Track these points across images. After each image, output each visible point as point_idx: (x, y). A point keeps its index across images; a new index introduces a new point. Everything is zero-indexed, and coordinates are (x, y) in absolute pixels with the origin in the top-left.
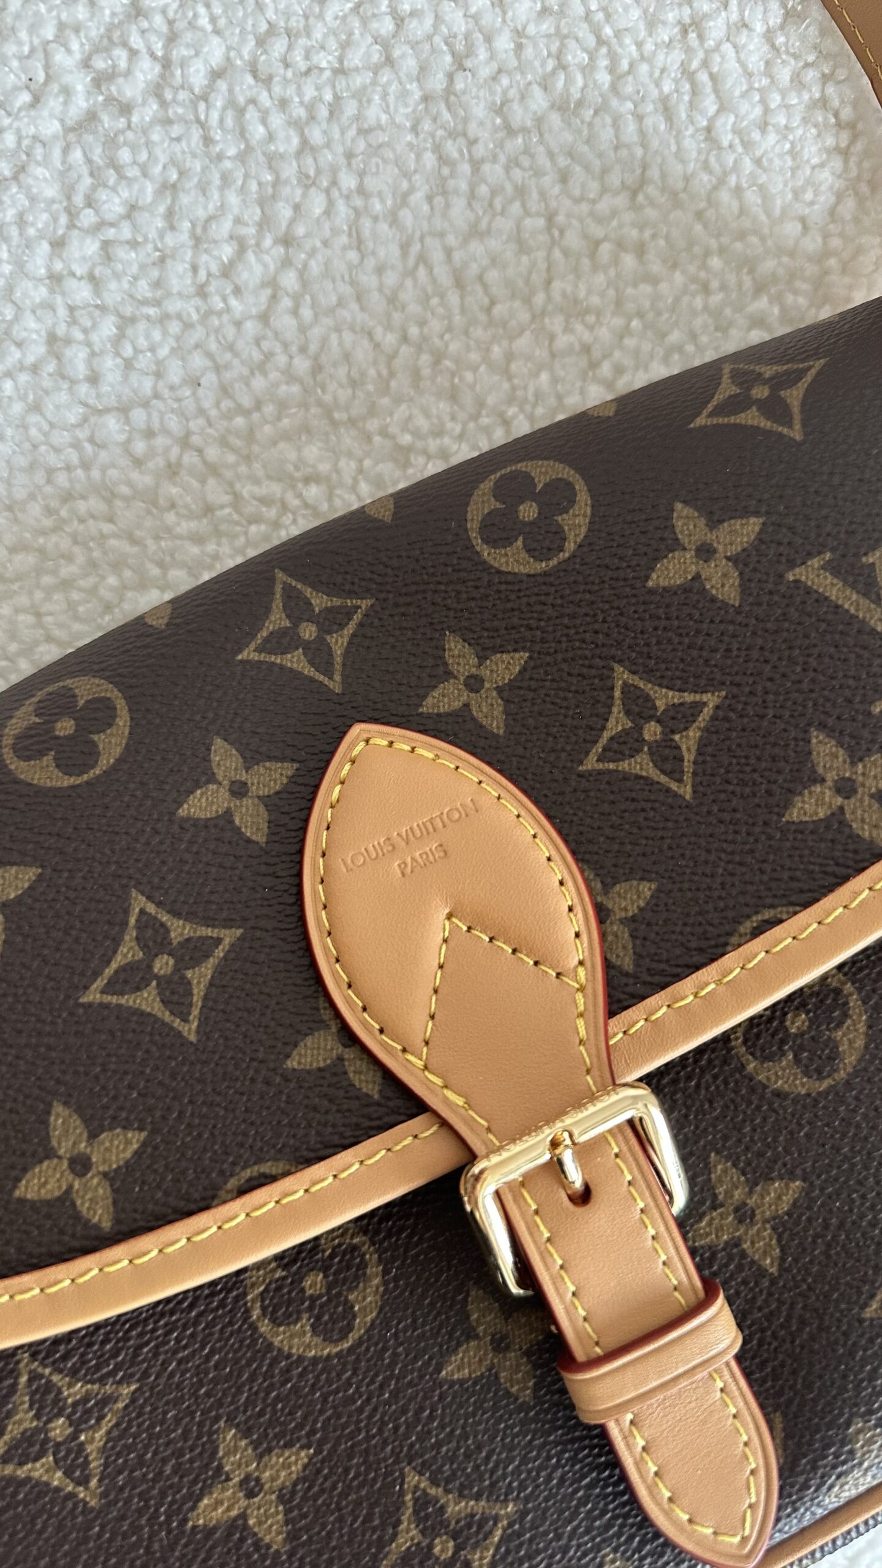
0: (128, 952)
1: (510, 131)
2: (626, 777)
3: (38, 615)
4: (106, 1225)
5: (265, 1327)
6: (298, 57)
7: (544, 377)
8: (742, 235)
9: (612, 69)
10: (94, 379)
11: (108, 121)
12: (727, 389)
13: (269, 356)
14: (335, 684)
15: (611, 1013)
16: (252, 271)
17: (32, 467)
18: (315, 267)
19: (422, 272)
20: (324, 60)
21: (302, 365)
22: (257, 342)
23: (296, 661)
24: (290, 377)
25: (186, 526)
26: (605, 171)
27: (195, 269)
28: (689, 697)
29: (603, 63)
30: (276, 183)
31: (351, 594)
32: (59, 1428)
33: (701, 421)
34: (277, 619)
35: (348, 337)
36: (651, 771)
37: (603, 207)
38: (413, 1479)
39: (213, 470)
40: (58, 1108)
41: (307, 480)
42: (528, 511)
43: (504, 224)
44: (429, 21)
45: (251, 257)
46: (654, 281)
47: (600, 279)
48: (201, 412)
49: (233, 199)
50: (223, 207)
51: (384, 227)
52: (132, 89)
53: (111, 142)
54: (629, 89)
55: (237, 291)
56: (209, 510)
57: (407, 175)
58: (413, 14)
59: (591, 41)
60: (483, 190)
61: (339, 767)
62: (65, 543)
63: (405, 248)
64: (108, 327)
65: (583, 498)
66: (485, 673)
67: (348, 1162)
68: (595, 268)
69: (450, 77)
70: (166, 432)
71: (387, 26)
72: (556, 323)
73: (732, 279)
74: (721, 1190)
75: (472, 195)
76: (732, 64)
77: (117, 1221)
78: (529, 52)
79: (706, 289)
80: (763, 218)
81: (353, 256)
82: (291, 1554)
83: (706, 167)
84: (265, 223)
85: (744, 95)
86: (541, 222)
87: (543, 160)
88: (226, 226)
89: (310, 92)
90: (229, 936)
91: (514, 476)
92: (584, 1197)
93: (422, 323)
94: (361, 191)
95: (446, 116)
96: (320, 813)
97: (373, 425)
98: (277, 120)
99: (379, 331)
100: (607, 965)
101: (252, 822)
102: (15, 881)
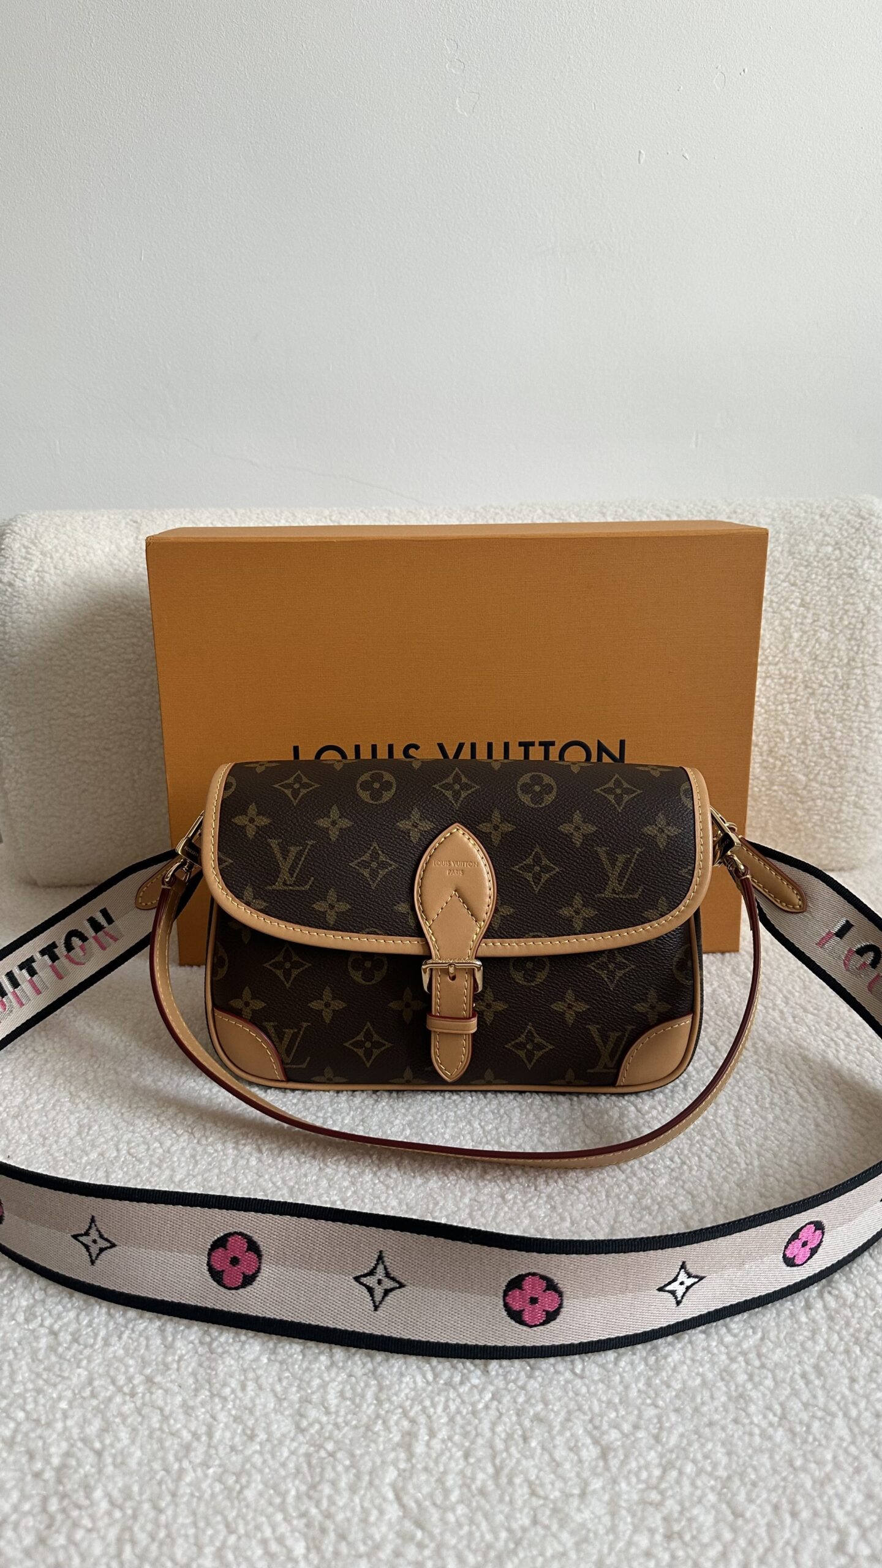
0: (367, 857)
2: (523, 877)
4: (331, 924)
5: (349, 967)
15: (484, 937)
23: (449, 794)
28: (552, 865)
31: (475, 782)
32: (287, 965)
34: (449, 780)
36: (530, 879)
38: (368, 1025)
40: (332, 889)
42: (537, 788)
61: (446, 833)
65: (554, 793)
66: (501, 826)
67: (396, 939)
77: (334, 925)
82: (329, 1026)
90: (395, 865)
91: (539, 777)
92: (453, 979)
96: (435, 843)
100: (490, 925)
101: (415, 836)
102: (346, 823)
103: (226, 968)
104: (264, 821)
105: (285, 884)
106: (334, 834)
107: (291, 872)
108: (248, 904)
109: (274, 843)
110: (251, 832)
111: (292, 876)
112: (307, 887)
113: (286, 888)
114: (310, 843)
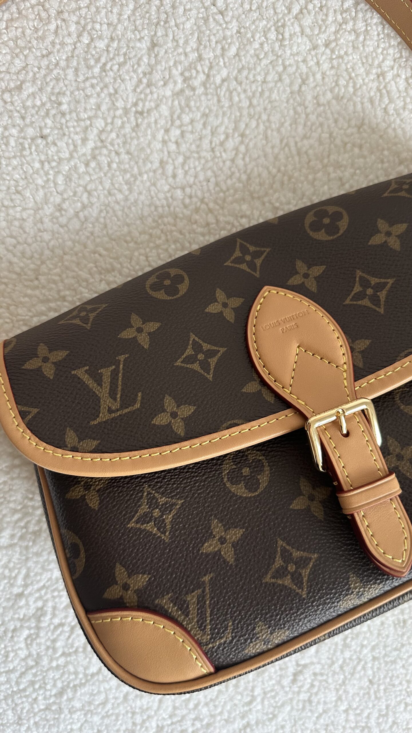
0: (189, 351)
1: (319, 104)
2: (360, 306)
4: (182, 434)
5: (228, 485)
6: (251, 77)
7: (326, 187)
8: (395, 144)
9: (354, 87)
10: (174, 176)
11: (187, 92)
12: (394, 186)
13: (233, 173)
14: (257, 275)
15: (355, 381)
16: (230, 144)
17: (150, 206)
18: (251, 145)
19: (287, 149)
20: (259, 78)
21: (244, 177)
22: (230, 168)
23: (244, 267)
24: (239, 180)
25: (200, 230)
26: (350, 120)
27: (211, 143)
28: (382, 280)
29: (351, 85)
30: (241, 116)
31: (263, 247)
32: (156, 513)
33: (386, 195)
34: (237, 253)
35: (261, 169)
36: (369, 304)
37: (349, 131)
38: (280, 542)
39: (210, 211)
40: (167, 396)
41: (242, 217)
43: (315, 135)
44: (294, 68)
45: (230, 140)
46: (364, 157)
47: (347, 155)
48: (209, 190)
49: (226, 120)
50: (222, 123)
51: (275, 133)
52: (196, 83)
53: (188, 99)
54: (359, 93)
55: (225, 151)
56: (208, 224)
57: (284, 117)
58: (290, 65)
59: (347, 78)
60: (309, 123)
61: (260, 299)
62: (159, 232)
63: (281, 141)
64: (181, 159)
65: (346, 217)
66: (310, 273)
67: (263, 422)
68: (345, 152)
69: (300, 87)
70: (196, 196)
71: (280, 69)
72: (331, 169)
73: (391, 159)
74: (391, 449)
75: (305, 125)
76: (394, 88)
77: (186, 433)
78: (327, 80)
79: (382, 162)
80: (403, 139)
81: (264, 142)
82: (236, 566)
83: (384, 121)
84: (235, 129)
85: (398, 98)
86: (328, 135)
87: (329, 115)
88: (223, 129)
89: (254, 88)
90: (222, 350)
91: (321, 211)
92: (347, 435)
93: (286, 166)
94: (268, 120)
95: (298, 99)
96: (253, 313)
97: (266, 199)
98: (243, 96)
99: (271, 168)
100: (354, 366)
101: (229, 316)
102: (153, 326)
103: (83, 555)
104: (60, 355)
105: (110, 411)
106: (144, 341)
107: (113, 394)
108: (74, 449)
109: (81, 373)
110: (49, 371)
111: (115, 399)
112: (138, 406)
113: (113, 415)
114: (122, 358)
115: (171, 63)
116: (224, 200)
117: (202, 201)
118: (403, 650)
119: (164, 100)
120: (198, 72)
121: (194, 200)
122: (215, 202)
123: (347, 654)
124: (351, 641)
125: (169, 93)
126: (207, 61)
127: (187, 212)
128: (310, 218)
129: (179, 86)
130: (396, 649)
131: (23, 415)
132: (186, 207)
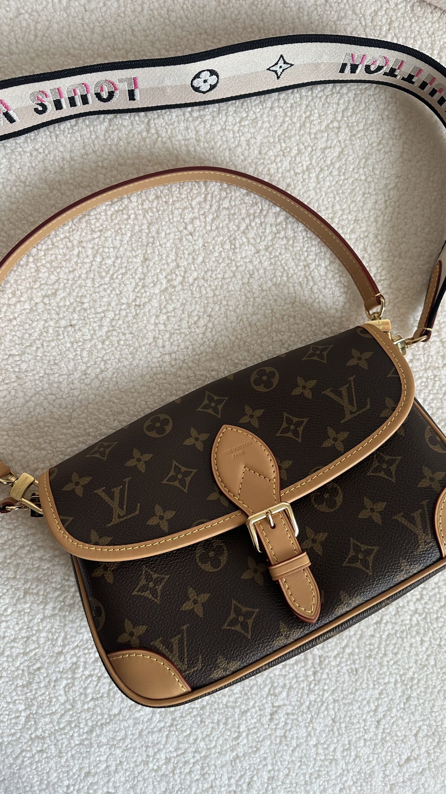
0: (172, 473)
1: (263, 291)
2: (286, 437)
3: (146, 402)
4: (167, 531)
5: (200, 564)
6: (214, 276)
7: (271, 347)
8: (320, 313)
9: (287, 276)
10: (164, 347)
11: (170, 290)
12: (311, 351)
13: (205, 342)
14: (219, 416)
15: (281, 489)
16: (202, 323)
17: (147, 367)
18: (216, 322)
19: (241, 323)
20: (219, 276)
21: (212, 344)
22: (202, 339)
23: (210, 411)
24: (209, 347)
25: (183, 381)
26: (286, 299)
27: (188, 322)
28: (301, 419)
29: (285, 275)
30: (208, 303)
31: (223, 396)
32: (151, 585)
33: (304, 359)
34: (206, 402)
35: (223, 338)
36: (292, 436)
37: (285, 308)
38: (234, 602)
39: (190, 368)
40: (157, 505)
41: (212, 371)
43: (261, 312)
44: (244, 267)
45: (201, 320)
46: (298, 324)
47: (284, 324)
48: (188, 354)
49: (198, 307)
50: (195, 309)
51: (232, 313)
52: (175, 283)
53: (171, 294)
54: (291, 280)
55: (198, 327)
56: (188, 377)
57: (238, 301)
58: (241, 265)
59: (282, 270)
60: (256, 304)
61: (220, 434)
62: (154, 385)
63: (237, 317)
64: (167, 335)
65: (277, 375)
66: (254, 414)
67: (221, 520)
68: (283, 321)
69: (249, 279)
70: (180, 359)
71: (234, 268)
72: (274, 335)
73: (318, 323)
74: (308, 535)
75: (253, 305)
76: (317, 274)
77: (169, 530)
78: (267, 273)
79: (311, 326)
80: (325, 309)
81: (225, 319)
82: (205, 618)
83: (311, 298)
84: (205, 312)
85: (320, 281)
86: (270, 311)
87: (271, 297)
88: (196, 313)
89: (216, 283)
90: (194, 471)
91: (262, 370)
92: (274, 527)
93: (241, 335)
94: (227, 305)
95: (248, 288)
96: (215, 444)
97: (229, 358)
98: (208, 289)
99: (231, 336)
100: (281, 479)
101: (200, 446)
102: (147, 457)
103: (103, 614)
104: (86, 480)
105: (119, 517)
106: (142, 467)
107: (121, 505)
108: (96, 544)
109: (100, 492)
110: (79, 491)
111: (122, 509)
112: (137, 512)
113: (121, 520)
114: (127, 480)
115: (158, 271)
116: (199, 360)
117: (184, 361)
118: (358, 693)
119: (154, 296)
120: (177, 275)
121: (178, 361)
122: (193, 362)
123: (312, 697)
124: (314, 687)
125: (157, 291)
126: (183, 268)
127: (173, 370)
128: (254, 376)
129: (164, 286)
130: (351, 693)
131: (63, 522)
132: (172, 366)
